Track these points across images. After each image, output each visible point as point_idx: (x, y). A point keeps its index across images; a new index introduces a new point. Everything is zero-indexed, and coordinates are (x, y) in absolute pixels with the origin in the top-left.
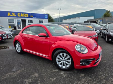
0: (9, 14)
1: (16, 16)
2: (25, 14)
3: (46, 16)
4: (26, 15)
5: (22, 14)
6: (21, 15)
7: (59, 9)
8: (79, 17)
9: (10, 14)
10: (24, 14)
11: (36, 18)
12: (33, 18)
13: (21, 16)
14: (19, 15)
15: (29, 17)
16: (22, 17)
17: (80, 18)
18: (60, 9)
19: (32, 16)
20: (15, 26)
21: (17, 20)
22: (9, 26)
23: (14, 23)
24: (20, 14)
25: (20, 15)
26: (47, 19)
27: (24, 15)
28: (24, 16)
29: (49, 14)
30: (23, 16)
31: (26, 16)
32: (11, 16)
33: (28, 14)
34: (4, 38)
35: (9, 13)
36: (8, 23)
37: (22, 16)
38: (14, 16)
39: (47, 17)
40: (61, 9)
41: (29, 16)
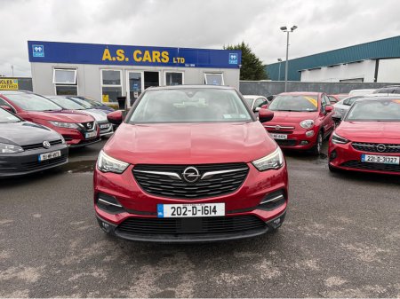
0: (107, 55)
1: (127, 59)
2: (158, 53)
3: (234, 59)
4: (161, 57)
5: (147, 53)
6: (145, 56)
7: (289, 29)
8: (377, 61)
9: (109, 54)
10: (154, 53)
11: (196, 66)
12: (183, 65)
13: (144, 60)
14: (138, 56)
15: (170, 64)
16: (147, 63)
17: (381, 61)
18: (292, 29)
19: (182, 60)
20: (123, 95)
21: (130, 74)
22: (104, 93)
23: (121, 85)
24: (140, 53)
25: (142, 56)
26: (238, 67)
27: (156, 56)
28: (154, 61)
29: (246, 45)
30: (150, 61)
31: (159, 61)
32: (114, 59)
33: (167, 53)
34: (87, 136)
35: (107, 51)
36: (102, 85)
37: (147, 61)
38: (122, 59)
39: (235, 62)
40: (295, 27)
41: (171, 60)
